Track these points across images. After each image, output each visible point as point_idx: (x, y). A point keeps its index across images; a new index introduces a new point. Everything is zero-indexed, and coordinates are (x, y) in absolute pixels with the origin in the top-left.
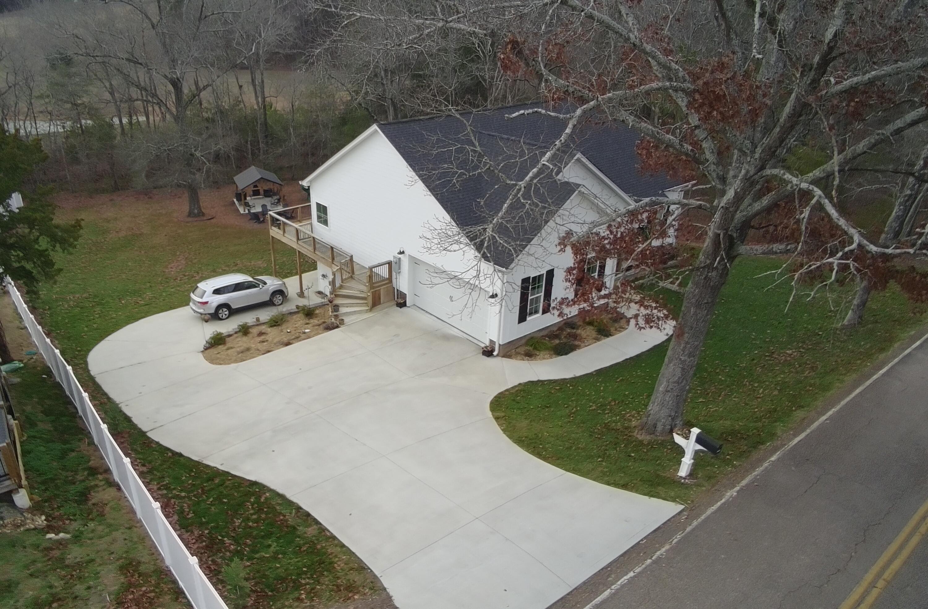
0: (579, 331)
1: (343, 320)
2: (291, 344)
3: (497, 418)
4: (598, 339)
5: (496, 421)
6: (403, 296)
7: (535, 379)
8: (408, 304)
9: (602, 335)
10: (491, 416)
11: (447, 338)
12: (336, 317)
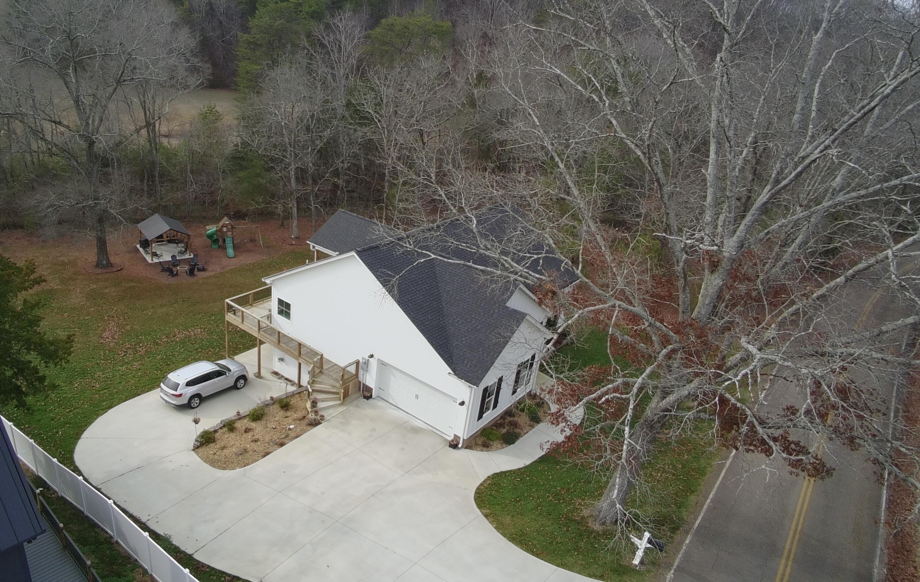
0: (516, 419)
1: (323, 416)
2: (285, 444)
3: (486, 516)
4: (532, 427)
5: (487, 519)
6: (369, 390)
7: (498, 471)
8: (373, 396)
9: (534, 422)
10: (480, 513)
11: (416, 430)
12: (316, 412)
